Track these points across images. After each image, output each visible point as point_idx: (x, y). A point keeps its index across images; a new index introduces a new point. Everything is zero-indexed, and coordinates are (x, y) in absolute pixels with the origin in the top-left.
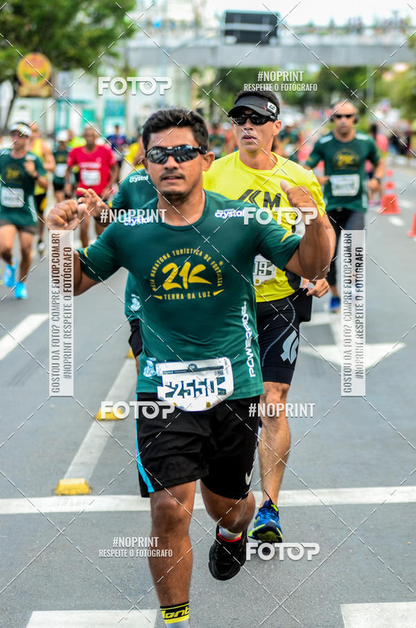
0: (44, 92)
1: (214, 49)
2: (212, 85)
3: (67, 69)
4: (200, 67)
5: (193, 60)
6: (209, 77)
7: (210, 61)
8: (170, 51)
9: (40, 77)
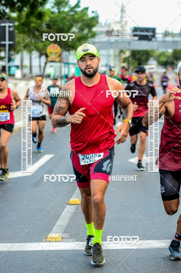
0: (58, 60)
1: (129, 43)
2: (129, 57)
3: (68, 50)
4: (124, 50)
5: (121, 47)
6: (128, 54)
7: (128, 47)
8: (111, 43)
9: (56, 53)
